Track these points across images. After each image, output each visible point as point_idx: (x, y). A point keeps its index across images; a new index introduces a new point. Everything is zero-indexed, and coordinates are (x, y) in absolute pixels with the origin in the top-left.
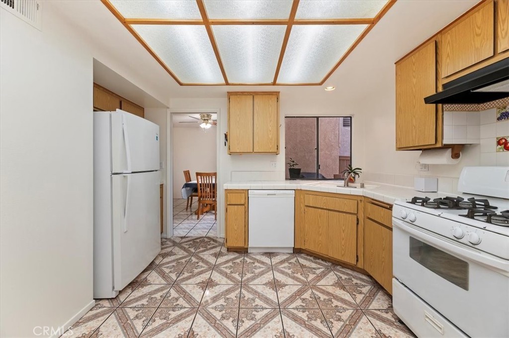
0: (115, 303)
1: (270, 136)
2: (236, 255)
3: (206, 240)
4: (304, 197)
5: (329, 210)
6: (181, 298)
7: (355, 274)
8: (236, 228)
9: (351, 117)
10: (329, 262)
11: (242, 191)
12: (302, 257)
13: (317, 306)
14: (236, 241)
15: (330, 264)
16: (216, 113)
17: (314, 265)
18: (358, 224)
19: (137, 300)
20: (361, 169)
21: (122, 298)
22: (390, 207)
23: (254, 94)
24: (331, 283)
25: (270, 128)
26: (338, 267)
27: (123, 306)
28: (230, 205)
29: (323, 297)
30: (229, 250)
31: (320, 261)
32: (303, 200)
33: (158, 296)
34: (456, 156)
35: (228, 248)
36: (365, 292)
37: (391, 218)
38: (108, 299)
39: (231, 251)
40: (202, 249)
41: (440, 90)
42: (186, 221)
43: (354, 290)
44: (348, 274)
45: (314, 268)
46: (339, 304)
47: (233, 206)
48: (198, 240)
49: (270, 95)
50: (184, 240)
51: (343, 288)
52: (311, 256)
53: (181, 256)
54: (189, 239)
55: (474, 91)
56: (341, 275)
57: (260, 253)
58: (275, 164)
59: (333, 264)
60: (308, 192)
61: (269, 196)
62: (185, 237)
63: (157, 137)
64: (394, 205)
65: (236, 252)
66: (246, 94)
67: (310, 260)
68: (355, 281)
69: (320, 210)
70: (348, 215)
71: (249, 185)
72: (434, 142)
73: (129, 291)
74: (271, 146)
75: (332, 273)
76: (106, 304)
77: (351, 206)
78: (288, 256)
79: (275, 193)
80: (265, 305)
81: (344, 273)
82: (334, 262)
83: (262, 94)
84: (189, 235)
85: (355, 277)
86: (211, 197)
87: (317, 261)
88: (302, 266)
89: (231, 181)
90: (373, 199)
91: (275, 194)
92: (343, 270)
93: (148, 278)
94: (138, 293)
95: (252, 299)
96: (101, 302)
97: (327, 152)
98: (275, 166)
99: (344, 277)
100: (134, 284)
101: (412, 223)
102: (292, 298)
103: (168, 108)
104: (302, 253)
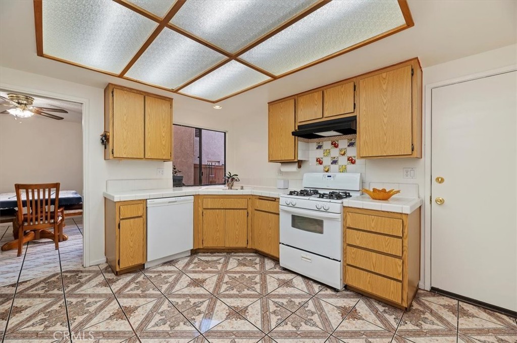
5: (226, 209)
7: (245, 254)
9: (225, 133)
10: (224, 252)
12: (201, 256)
13: (238, 283)
15: (225, 254)
17: (215, 258)
18: (248, 216)
20: (237, 175)
22: (275, 200)
23: (145, 95)
24: (236, 265)
25: (164, 134)
26: (232, 254)
28: (123, 219)
29: (237, 276)
31: (217, 254)
32: (201, 204)
34: (300, 167)
36: (258, 262)
37: (279, 206)
39: (121, 274)
40: (72, 286)
41: (297, 128)
43: (252, 264)
44: (241, 256)
45: (217, 260)
46: (250, 275)
47: (128, 220)
49: (161, 99)
51: (245, 265)
52: (207, 253)
54: (33, 282)
55: (316, 134)
56: (238, 258)
58: (163, 171)
59: (227, 253)
60: (205, 197)
64: (281, 198)
67: (209, 256)
68: (249, 258)
69: (218, 210)
70: (241, 211)
71: (148, 194)
72: (293, 158)
74: (164, 153)
75: (231, 259)
77: (242, 204)
78: (189, 258)
80: (201, 300)
81: (239, 256)
82: (227, 251)
83: (155, 96)
85: (247, 256)
86: (46, 219)
87: (214, 254)
88: (207, 262)
90: (260, 196)
92: (237, 254)
97: (183, 160)
98: (162, 174)
99: (240, 258)
101: (294, 206)
102: (218, 286)
104: (198, 253)
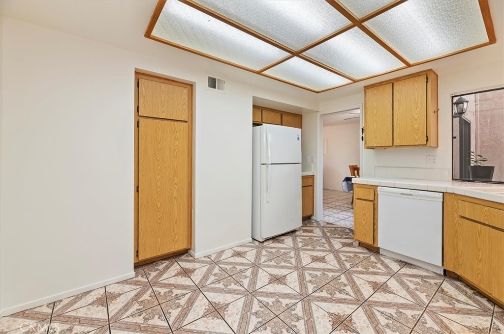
0: (261, 245)
1: (416, 126)
2: (365, 251)
3: (347, 231)
4: (458, 204)
6: (294, 259)
8: (364, 223)
11: (372, 187)
14: (364, 237)
16: (359, 108)
19: (271, 248)
21: (265, 244)
27: (263, 247)
30: (361, 244)
33: (283, 251)
35: (359, 243)
38: (259, 241)
42: (344, 213)
48: (339, 229)
50: (329, 226)
53: (316, 235)
57: (393, 259)
61: (402, 196)
62: (332, 224)
63: (298, 138)
65: (367, 249)
66: (385, 83)
73: (271, 242)
76: (257, 243)
79: (412, 193)
84: (336, 223)
89: (375, 176)
91: (412, 195)
93: (285, 240)
94: (273, 245)
95: (344, 284)
96: (255, 242)
100: (274, 239)
103: (318, 112)
